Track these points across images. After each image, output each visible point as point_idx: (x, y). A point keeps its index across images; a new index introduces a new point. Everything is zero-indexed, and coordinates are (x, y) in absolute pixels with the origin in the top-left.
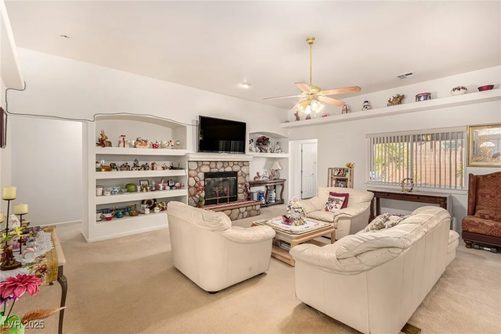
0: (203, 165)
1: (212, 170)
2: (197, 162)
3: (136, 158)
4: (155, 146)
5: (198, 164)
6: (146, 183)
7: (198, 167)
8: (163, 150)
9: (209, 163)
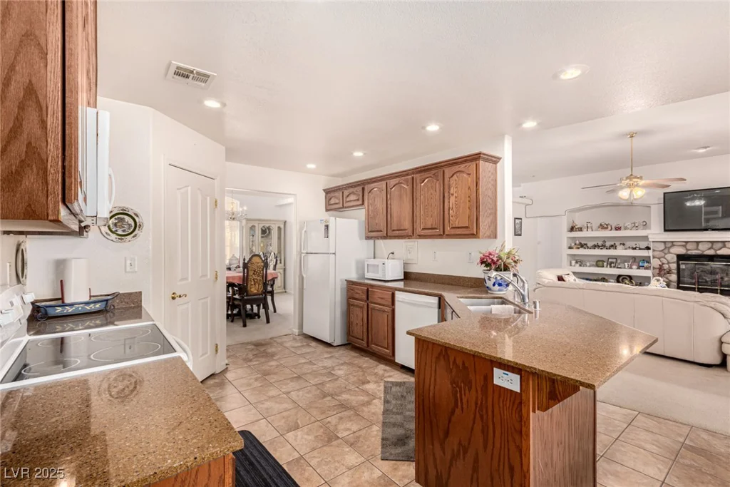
0: (673, 245)
1: (689, 252)
2: (665, 242)
3: (604, 240)
4: (618, 229)
5: (665, 245)
6: (614, 260)
7: (666, 248)
8: (626, 231)
9: (684, 244)
